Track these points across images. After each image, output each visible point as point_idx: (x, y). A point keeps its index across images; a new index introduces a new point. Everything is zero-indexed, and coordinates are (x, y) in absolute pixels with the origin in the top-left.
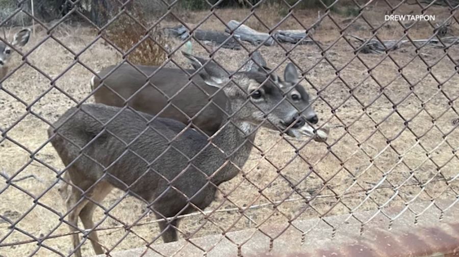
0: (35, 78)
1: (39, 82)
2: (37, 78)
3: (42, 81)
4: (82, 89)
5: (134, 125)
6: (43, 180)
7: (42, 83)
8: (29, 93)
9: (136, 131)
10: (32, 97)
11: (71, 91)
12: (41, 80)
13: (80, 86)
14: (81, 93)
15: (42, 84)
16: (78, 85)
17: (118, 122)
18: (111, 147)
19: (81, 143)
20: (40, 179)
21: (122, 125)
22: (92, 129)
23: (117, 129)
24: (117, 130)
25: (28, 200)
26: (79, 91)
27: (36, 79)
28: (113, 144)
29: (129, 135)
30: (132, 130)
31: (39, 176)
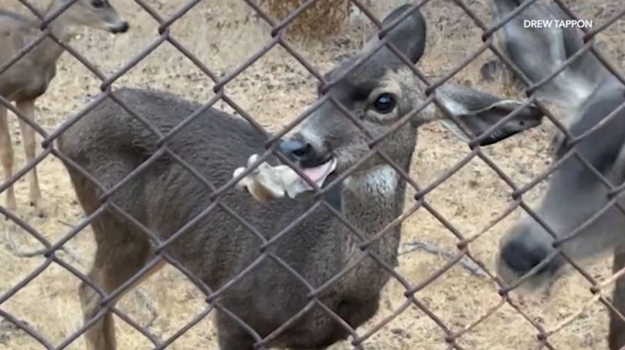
0: (81, 39)
1: (89, 47)
2: (86, 39)
3: (96, 45)
4: (174, 67)
5: (222, 144)
6: (83, 257)
7: (94, 49)
8: (69, 70)
9: (225, 156)
10: (74, 77)
11: (151, 71)
12: (93, 43)
13: (170, 61)
14: (170, 77)
15: (95, 52)
16: (165, 60)
17: (195, 134)
18: (171, 183)
19: (122, 169)
20: (77, 256)
21: (201, 141)
22: (144, 143)
23: (190, 147)
24: (189, 150)
25: (49, 299)
26: (168, 72)
27: (83, 41)
28: (176, 176)
29: (209, 163)
30: (217, 153)
31: (75, 249)
